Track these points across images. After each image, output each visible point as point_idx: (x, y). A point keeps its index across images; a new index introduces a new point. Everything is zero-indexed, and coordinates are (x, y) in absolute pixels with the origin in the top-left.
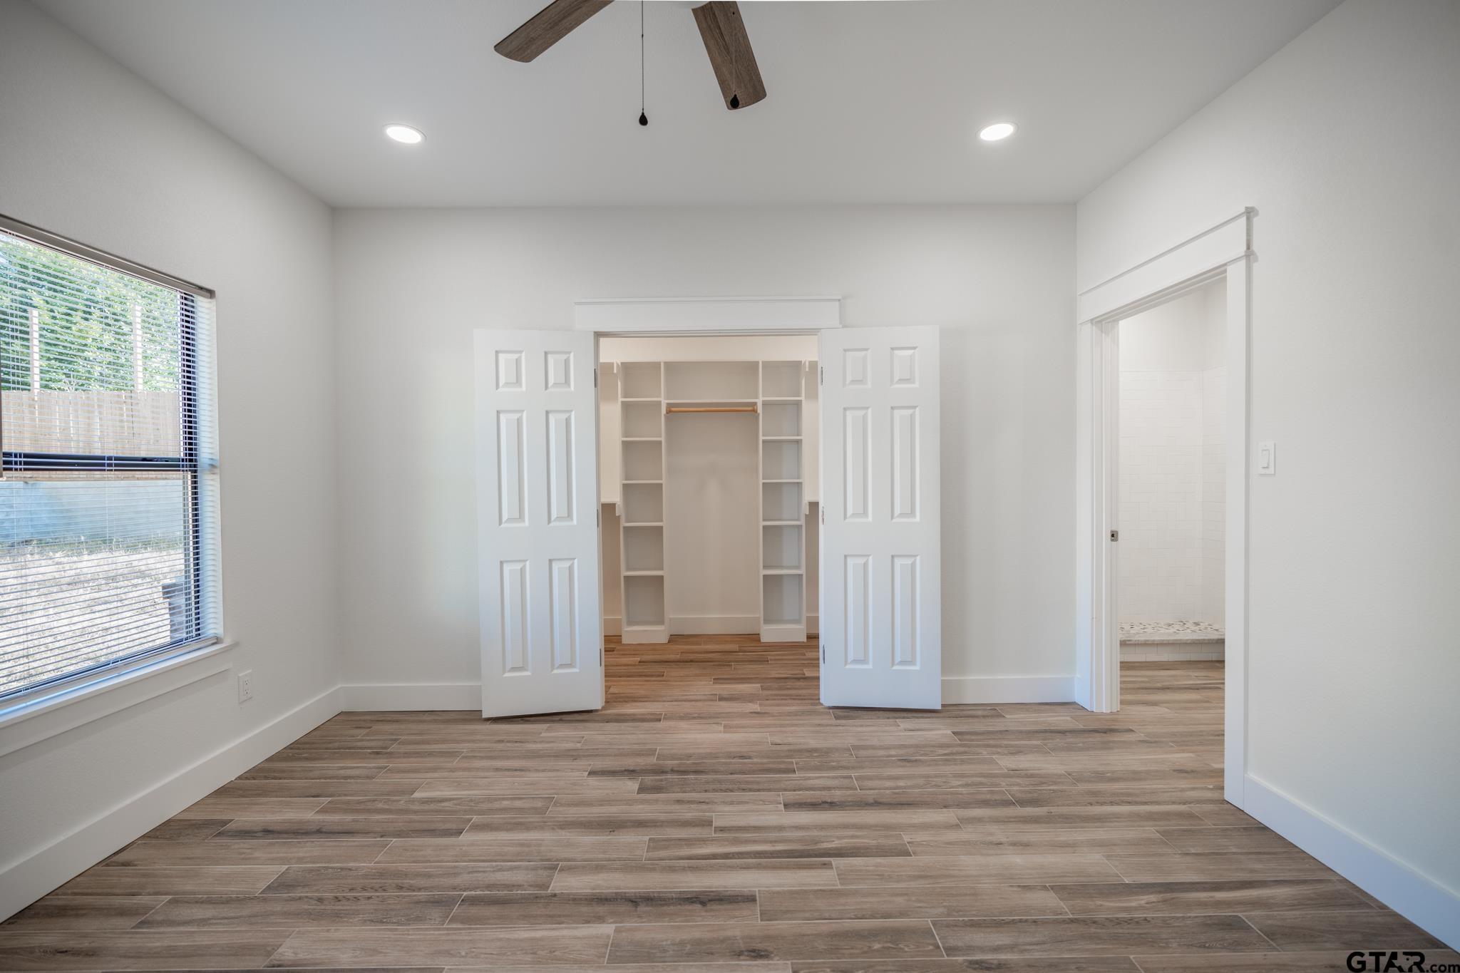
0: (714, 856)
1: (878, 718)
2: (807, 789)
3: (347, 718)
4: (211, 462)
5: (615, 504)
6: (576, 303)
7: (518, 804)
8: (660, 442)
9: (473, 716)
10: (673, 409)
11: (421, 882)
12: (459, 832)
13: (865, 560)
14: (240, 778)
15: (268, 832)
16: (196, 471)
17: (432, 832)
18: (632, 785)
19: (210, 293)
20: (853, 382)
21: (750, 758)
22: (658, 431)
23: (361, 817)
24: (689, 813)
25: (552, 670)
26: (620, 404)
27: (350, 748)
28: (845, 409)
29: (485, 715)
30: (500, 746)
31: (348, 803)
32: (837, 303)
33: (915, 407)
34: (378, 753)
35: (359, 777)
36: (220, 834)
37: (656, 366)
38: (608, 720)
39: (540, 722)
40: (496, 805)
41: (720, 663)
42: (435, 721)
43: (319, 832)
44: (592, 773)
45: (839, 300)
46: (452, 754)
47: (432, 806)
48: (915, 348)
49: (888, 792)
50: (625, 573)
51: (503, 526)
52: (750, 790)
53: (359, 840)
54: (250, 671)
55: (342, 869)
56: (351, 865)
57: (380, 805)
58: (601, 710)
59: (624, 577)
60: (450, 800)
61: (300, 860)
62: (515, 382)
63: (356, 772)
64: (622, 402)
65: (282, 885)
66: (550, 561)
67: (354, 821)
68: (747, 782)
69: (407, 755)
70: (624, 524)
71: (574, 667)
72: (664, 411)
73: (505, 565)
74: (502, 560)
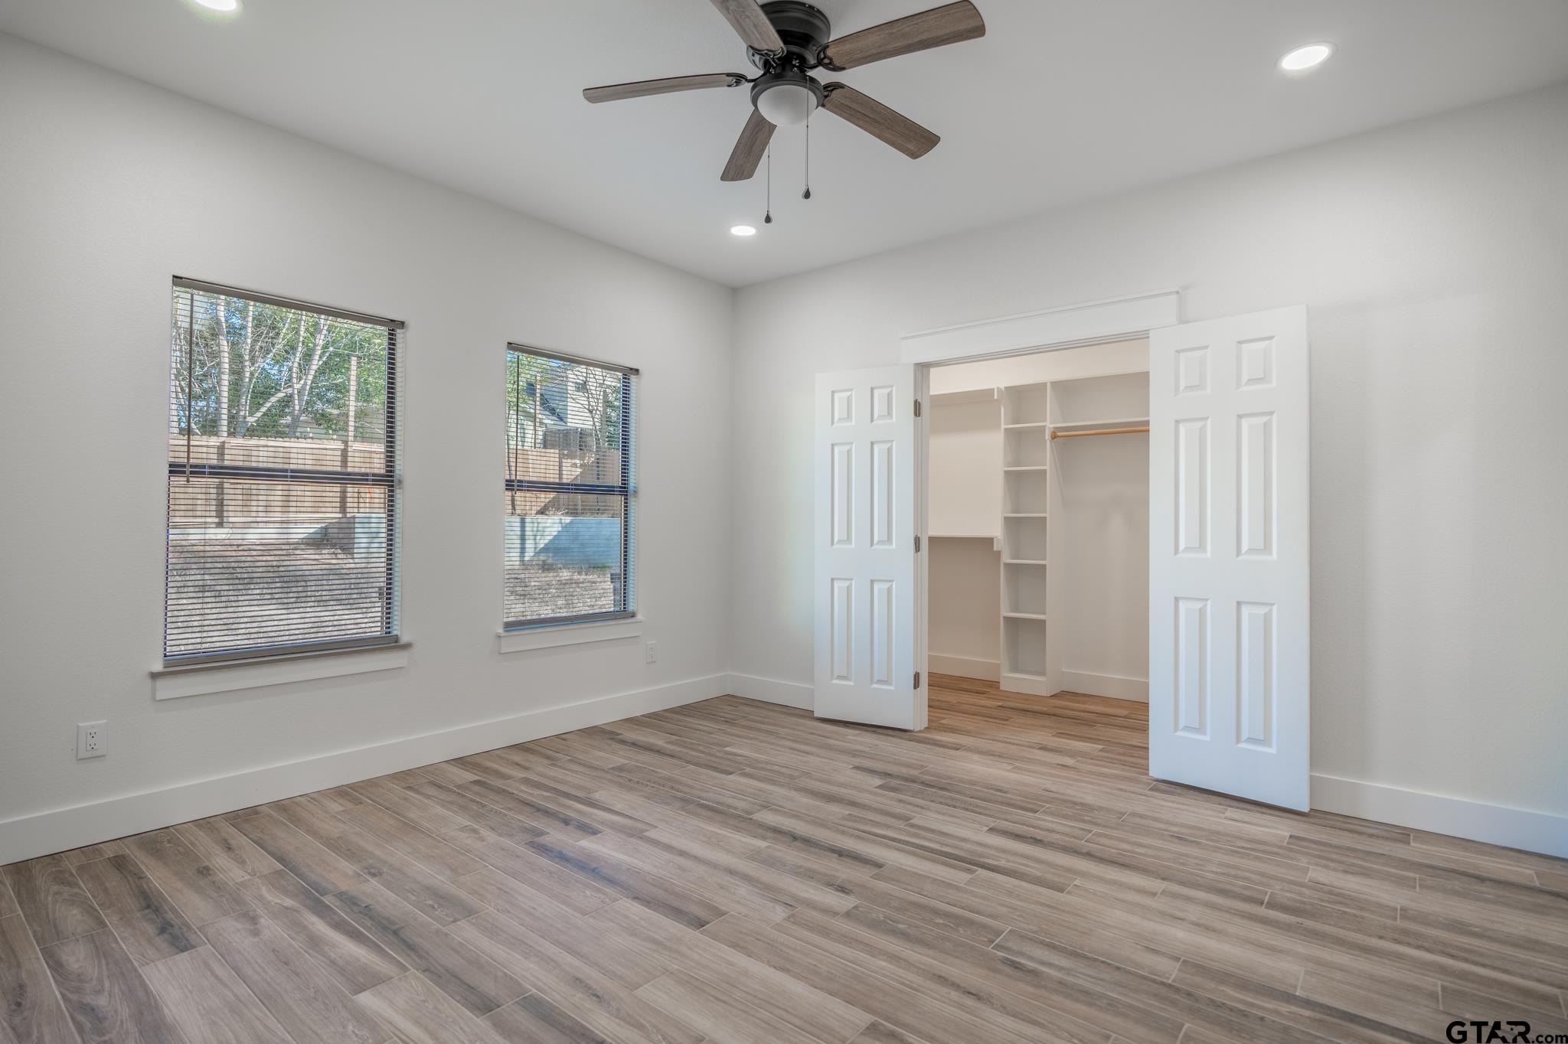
0: (884, 837)
1: (1207, 801)
2: (1033, 827)
3: (730, 699)
4: (634, 489)
5: (993, 539)
6: (904, 338)
7: (783, 770)
8: (1045, 471)
9: (808, 714)
10: (1059, 434)
11: (686, 789)
12: (731, 773)
13: (1202, 605)
14: (642, 716)
15: (634, 744)
16: (627, 495)
17: (715, 769)
18: (877, 781)
19: (637, 371)
20: (1188, 388)
21: (1006, 792)
22: (1046, 460)
23: (685, 751)
24: (899, 809)
25: (871, 684)
26: (1002, 431)
27: (714, 715)
28: (1177, 422)
29: (816, 715)
30: (809, 736)
31: (685, 742)
32: (1175, 296)
33: (1272, 413)
34: (727, 722)
35: (704, 731)
36: (611, 739)
37: (1041, 387)
38: (919, 741)
39: (853, 728)
40: (769, 767)
41: (1082, 722)
42: (781, 712)
43: (658, 751)
44: (857, 768)
45: (1178, 292)
46: (770, 733)
47: (730, 757)
48: (1271, 338)
49: (1114, 851)
50: (1005, 612)
51: (835, 546)
52: (973, 811)
53: (674, 761)
54: (654, 642)
55: (653, 771)
56: (658, 770)
57: (701, 748)
58: (920, 731)
59: (1004, 617)
60: (742, 756)
61: (637, 761)
62: (846, 416)
63: (705, 728)
64: (1006, 430)
65: (620, 769)
66: (872, 582)
67: (680, 752)
68: (977, 806)
69: (744, 727)
70: (1006, 558)
71: (891, 684)
72: (1048, 436)
73: (835, 582)
74: (833, 577)
